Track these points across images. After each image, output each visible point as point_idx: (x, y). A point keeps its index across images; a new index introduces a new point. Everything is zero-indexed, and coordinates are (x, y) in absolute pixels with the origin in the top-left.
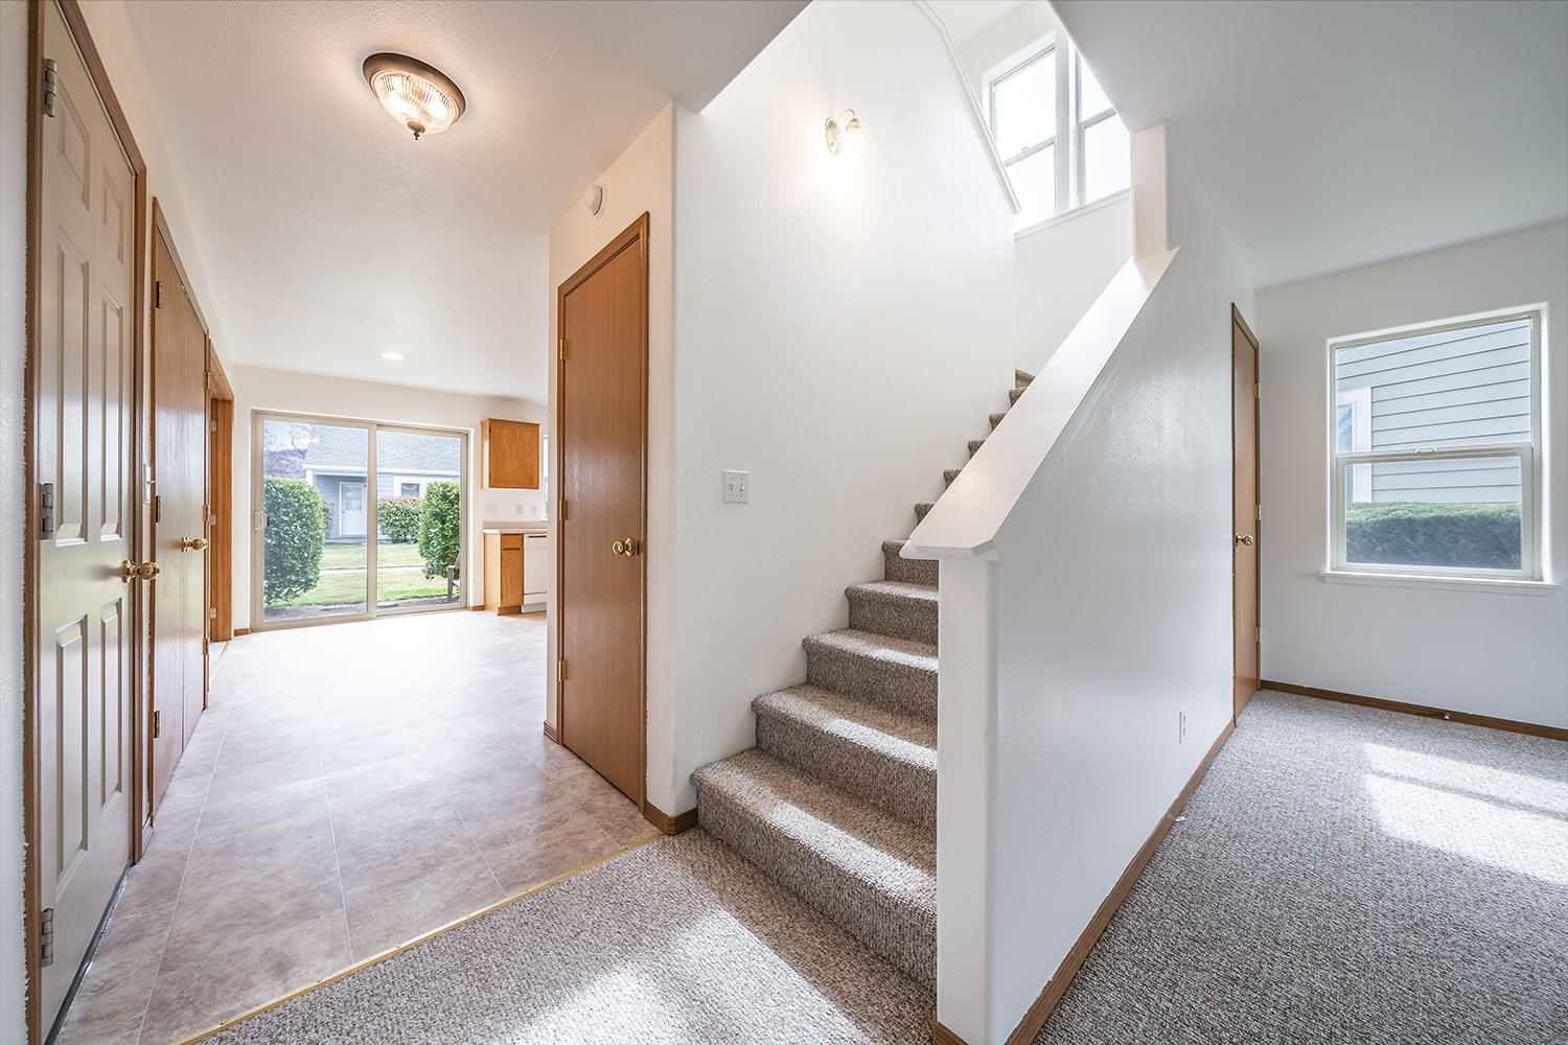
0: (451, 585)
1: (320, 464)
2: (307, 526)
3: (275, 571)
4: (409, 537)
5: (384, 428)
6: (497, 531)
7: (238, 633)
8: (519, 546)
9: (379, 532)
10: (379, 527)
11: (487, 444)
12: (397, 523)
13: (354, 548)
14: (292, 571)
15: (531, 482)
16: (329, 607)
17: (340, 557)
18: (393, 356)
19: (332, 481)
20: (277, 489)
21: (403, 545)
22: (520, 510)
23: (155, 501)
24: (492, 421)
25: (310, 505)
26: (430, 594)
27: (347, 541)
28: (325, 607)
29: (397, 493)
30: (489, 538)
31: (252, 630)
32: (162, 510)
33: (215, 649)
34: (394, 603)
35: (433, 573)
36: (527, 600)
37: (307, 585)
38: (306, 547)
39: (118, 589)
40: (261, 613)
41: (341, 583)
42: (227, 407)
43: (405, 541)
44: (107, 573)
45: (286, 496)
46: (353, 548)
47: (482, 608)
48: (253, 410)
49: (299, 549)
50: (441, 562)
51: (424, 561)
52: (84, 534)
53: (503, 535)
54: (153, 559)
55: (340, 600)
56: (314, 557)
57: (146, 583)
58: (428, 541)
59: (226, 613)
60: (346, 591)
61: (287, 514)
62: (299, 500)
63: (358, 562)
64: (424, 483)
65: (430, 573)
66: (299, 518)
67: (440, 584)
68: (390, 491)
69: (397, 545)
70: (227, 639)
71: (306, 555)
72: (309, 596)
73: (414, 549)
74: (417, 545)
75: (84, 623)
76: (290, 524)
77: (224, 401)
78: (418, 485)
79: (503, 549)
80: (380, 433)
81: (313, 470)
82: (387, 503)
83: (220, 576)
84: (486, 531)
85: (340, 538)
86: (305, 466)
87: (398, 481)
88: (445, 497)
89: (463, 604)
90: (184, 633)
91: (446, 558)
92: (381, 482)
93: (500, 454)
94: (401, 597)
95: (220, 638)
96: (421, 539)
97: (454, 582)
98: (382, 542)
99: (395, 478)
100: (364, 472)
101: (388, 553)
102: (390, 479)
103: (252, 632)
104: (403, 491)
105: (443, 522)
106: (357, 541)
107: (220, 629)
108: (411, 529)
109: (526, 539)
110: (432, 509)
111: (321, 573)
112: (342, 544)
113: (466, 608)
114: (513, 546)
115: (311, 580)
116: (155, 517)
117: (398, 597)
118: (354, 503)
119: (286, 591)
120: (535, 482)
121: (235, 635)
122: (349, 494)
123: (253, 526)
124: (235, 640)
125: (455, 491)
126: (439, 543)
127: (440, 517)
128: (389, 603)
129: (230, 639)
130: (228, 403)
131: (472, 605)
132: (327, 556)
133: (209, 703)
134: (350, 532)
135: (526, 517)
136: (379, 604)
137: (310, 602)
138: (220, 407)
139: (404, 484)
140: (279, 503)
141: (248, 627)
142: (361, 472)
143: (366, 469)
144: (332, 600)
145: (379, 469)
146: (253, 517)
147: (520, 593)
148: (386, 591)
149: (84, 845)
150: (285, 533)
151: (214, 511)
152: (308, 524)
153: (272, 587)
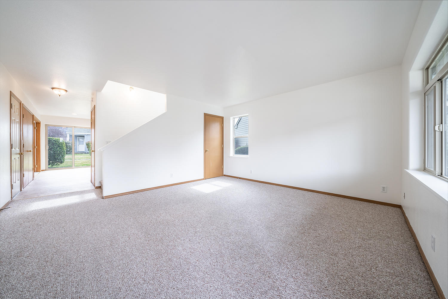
3: (53, 159)
5: (76, 128)
7: (42, 171)
14: (57, 159)
20: (53, 140)
23: (23, 145)
25: (62, 144)
27: (79, 153)
32: (24, 146)
33: (36, 174)
37: (62, 162)
39: (19, 156)
40: (47, 168)
44: (17, 154)
45: (56, 142)
46: (80, 155)
48: (45, 124)
49: (59, 154)
52: (15, 149)
54: (23, 152)
57: (22, 155)
59: (39, 166)
61: (56, 146)
62: (59, 143)
66: (59, 147)
71: (61, 155)
72: (62, 165)
75: (15, 159)
76: (57, 148)
77: (38, 123)
83: (38, 159)
90: (29, 171)
95: (38, 171)
103: (46, 170)
106: (81, 153)
107: (38, 169)
116: (23, 147)
118: (82, 142)
119: (56, 163)
122: (80, 140)
123: (46, 148)
124: (41, 172)
130: (39, 123)
134: (80, 150)
138: (38, 124)
140: (54, 143)
141: (44, 169)
149: (15, 183)
150: (55, 150)
151: (37, 145)
152: (61, 148)
153: (52, 163)
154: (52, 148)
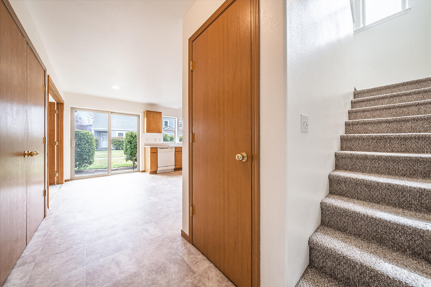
0: (134, 164)
1: (96, 128)
2: (90, 145)
3: (81, 159)
4: (120, 148)
5: (114, 114)
6: (149, 147)
7: (66, 181)
8: (156, 151)
9: (112, 147)
10: (112, 145)
11: (146, 119)
12: (117, 144)
13: (105, 151)
14: (86, 159)
15: (159, 131)
16: (97, 170)
17: (101, 154)
18: (116, 87)
19: (99, 132)
20: (81, 134)
21: (119, 150)
22: (155, 140)
24: (147, 111)
25: (91, 139)
26: (127, 166)
28: (96, 170)
29: (117, 136)
30: (146, 149)
31: (71, 180)
34: (116, 169)
35: (128, 159)
36: (159, 169)
37: (90, 163)
38: (90, 151)
40: (74, 172)
41: (101, 162)
42: (62, 105)
43: (119, 149)
45: (84, 136)
47: (144, 171)
48: (71, 107)
49: (88, 152)
50: (131, 156)
51: (125, 156)
53: (151, 148)
55: (100, 167)
56: (92, 155)
58: (127, 150)
59: (62, 175)
60: (102, 165)
61: (84, 141)
62: (88, 137)
63: (106, 155)
64: (124, 133)
65: (127, 160)
66: (88, 143)
67: (130, 163)
68: (115, 135)
69: (117, 151)
70: (62, 183)
71: (90, 154)
72: (91, 166)
73: (122, 152)
74: (123, 150)
76: (85, 144)
78: (123, 133)
79: (151, 153)
80: (112, 115)
81: (94, 129)
82: (114, 138)
83: (60, 162)
84: (145, 147)
85: (101, 149)
86: (91, 128)
87: (117, 132)
88: (132, 136)
89: (138, 170)
91: (132, 155)
92: (112, 132)
93: (150, 122)
94: (119, 166)
95: (59, 183)
96: (124, 149)
97: (135, 162)
98: (113, 150)
99: (117, 131)
100: (107, 130)
101: (115, 153)
102: (115, 132)
104: (119, 135)
105: (131, 144)
106: (106, 149)
107: (60, 180)
108: (121, 146)
109: (158, 149)
110: (128, 140)
111: (95, 159)
112: (102, 150)
113: (139, 171)
114: (154, 151)
115: (92, 162)
117: (118, 166)
118: (105, 139)
119: (84, 165)
120: (161, 131)
121: (65, 181)
122: (104, 136)
123: (71, 145)
124: (65, 184)
125: (135, 134)
126: (130, 150)
127: (130, 142)
128: (115, 169)
129: (63, 183)
130: (62, 104)
131: (141, 170)
132: (97, 153)
133: (47, 214)
134: (104, 147)
135: (158, 142)
136: (112, 169)
137: (92, 168)
138: (59, 105)
139: (119, 133)
140: (82, 138)
141: (70, 179)
142: (106, 130)
143: (107, 129)
144: (98, 167)
145: (112, 129)
146: (71, 142)
147: (156, 167)
148: (114, 165)
150: (83, 147)
151: (58, 140)
152: (91, 145)
153: (80, 164)
154: (79, 145)
